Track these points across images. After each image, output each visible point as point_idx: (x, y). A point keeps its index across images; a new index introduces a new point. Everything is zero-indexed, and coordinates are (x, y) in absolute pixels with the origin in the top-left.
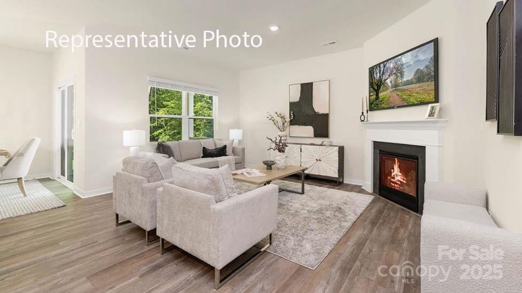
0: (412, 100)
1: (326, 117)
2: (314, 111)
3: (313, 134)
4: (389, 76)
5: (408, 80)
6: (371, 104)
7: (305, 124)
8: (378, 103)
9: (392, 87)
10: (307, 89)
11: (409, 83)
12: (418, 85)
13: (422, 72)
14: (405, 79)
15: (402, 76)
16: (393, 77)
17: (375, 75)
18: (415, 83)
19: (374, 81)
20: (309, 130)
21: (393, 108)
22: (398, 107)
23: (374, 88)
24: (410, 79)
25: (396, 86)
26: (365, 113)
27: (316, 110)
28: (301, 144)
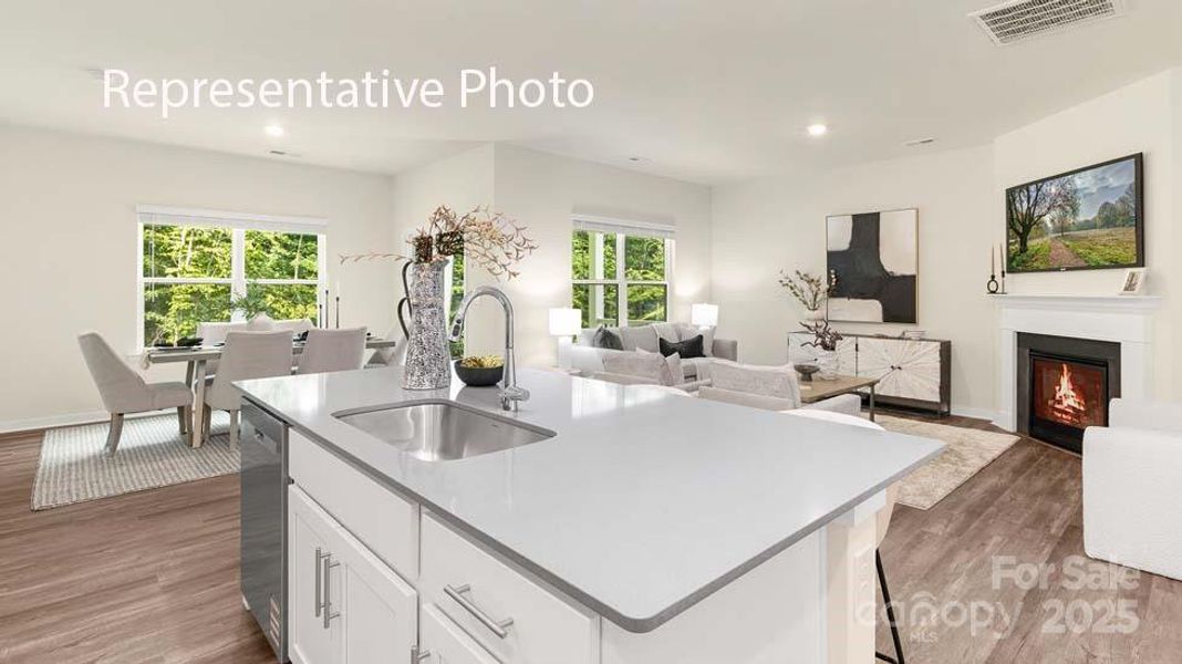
0: (1095, 256)
1: (909, 282)
2: (883, 269)
3: (881, 315)
4: (1049, 209)
5: (1087, 221)
6: (1010, 260)
7: (863, 296)
8: (1025, 258)
9: (1055, 231)
10: (866, 227)
11: (1089, 225)
12: (1106, 231)
13: (1113, 208)
14: (1081, 218)
15: (1075, 211)
16: (1055, 213)
17: (1018, 205)
18: (1102, 227)
19: (1015, 216)
20: (873, 309)
21: (1058, 270)
22: (1068, 269)
23: (1016, 231)
24: (1090, 219)
25: (1062, 229)
26: (998, 278)
27: (888, 269)
28: (857, 336)
